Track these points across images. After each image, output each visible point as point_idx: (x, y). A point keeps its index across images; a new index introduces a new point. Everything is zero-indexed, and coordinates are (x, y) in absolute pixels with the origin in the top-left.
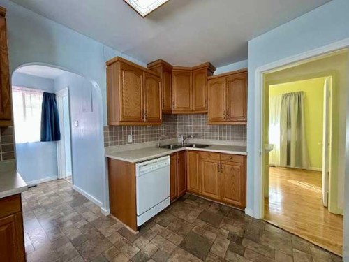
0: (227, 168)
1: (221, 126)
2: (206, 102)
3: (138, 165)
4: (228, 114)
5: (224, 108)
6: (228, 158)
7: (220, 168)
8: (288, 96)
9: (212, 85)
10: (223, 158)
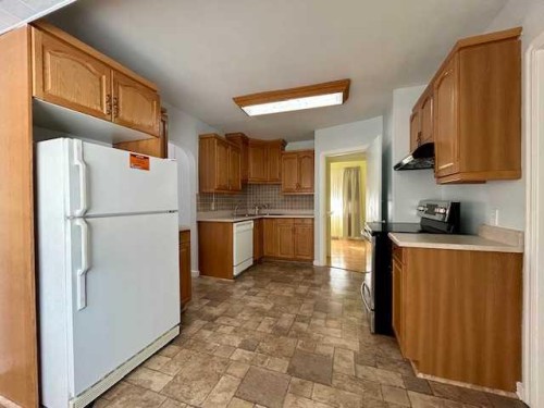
0: (300, 229)
1: (292, 196)
2: (280, 174)
3: (235, 225)
4: (299, 186)
5: (295, 180)
6: (300, 221)
7: (294, 231)
8: (348, 169)
9: (285, 159)
10: (296, 221)
